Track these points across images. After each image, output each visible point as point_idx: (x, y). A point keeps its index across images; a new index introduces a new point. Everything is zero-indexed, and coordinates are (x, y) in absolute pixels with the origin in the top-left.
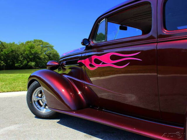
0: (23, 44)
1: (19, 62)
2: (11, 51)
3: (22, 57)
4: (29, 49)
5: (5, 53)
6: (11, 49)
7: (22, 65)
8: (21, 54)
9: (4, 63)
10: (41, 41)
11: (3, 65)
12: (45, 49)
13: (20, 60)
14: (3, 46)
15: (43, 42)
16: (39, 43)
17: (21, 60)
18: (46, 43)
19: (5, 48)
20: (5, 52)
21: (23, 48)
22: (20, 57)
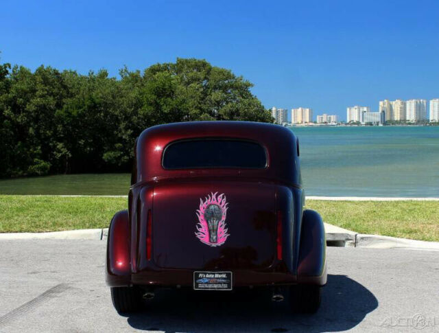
0: (135, 78)
1: (119, 145)
2: (89, 107)
3: (127, 128)
4: (154, 97)
5: (70, 114)
6: (91, 98)
7: (126, 157)
8: (127, 118)
9: (64, 151)
10: (204, 64)
11: (64, 156)
12: (217, 95)
13: (121, 140)
14: (65, 87)
15: (210, 69)
16: (194, 73)
17: (124, 137)
18: (221, 72)
19: (72, 96)
20: (70, 110)
21: (133, 94)
22: (122, 126)
